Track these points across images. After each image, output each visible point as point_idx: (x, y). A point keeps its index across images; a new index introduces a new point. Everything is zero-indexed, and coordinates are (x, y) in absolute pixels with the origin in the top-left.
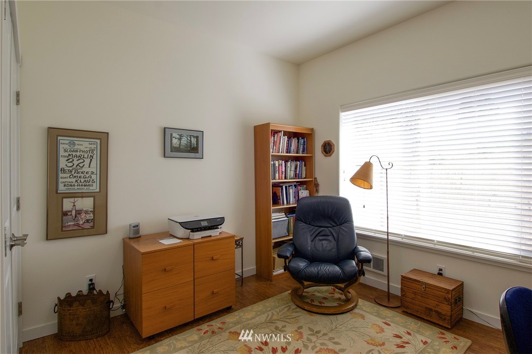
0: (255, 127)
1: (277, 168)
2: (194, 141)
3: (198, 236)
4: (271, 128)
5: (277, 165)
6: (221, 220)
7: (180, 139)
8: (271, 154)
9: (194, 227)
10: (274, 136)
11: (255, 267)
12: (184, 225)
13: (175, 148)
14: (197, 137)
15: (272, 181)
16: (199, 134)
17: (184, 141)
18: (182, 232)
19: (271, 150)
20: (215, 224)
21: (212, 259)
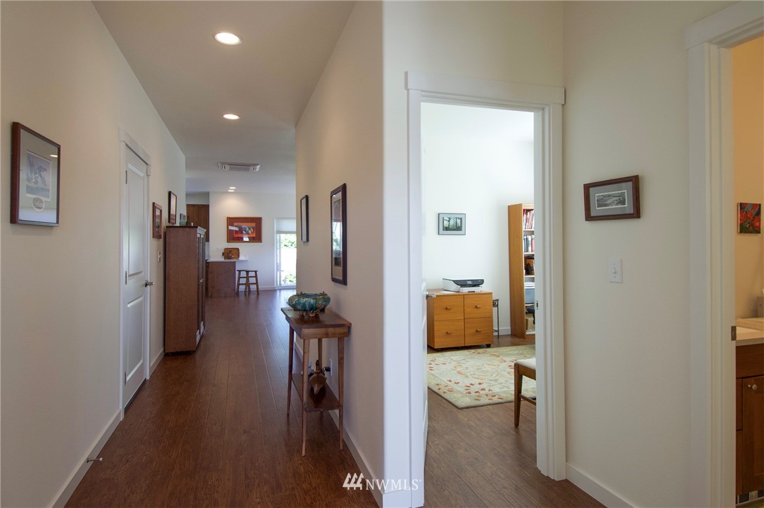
0: (509, 207)
1: (530, 242)
2: (459, 221)
3: (466, 290)
4: (523, 208)
5: (530, 239)
6: (482, 282)
7: (449, 221)
8: (524, 229)
9: (463, 284)
10: (527, 214)
11: (510, 328)
12: (456, 282)
13: (446, 228)
14: (461, 219)
15: (524, 253)
16: (462, 216)
17: (452, 222)
18: (454, 287)
19: (524, 227)
20: (477, 283)
21: (476, 307)
